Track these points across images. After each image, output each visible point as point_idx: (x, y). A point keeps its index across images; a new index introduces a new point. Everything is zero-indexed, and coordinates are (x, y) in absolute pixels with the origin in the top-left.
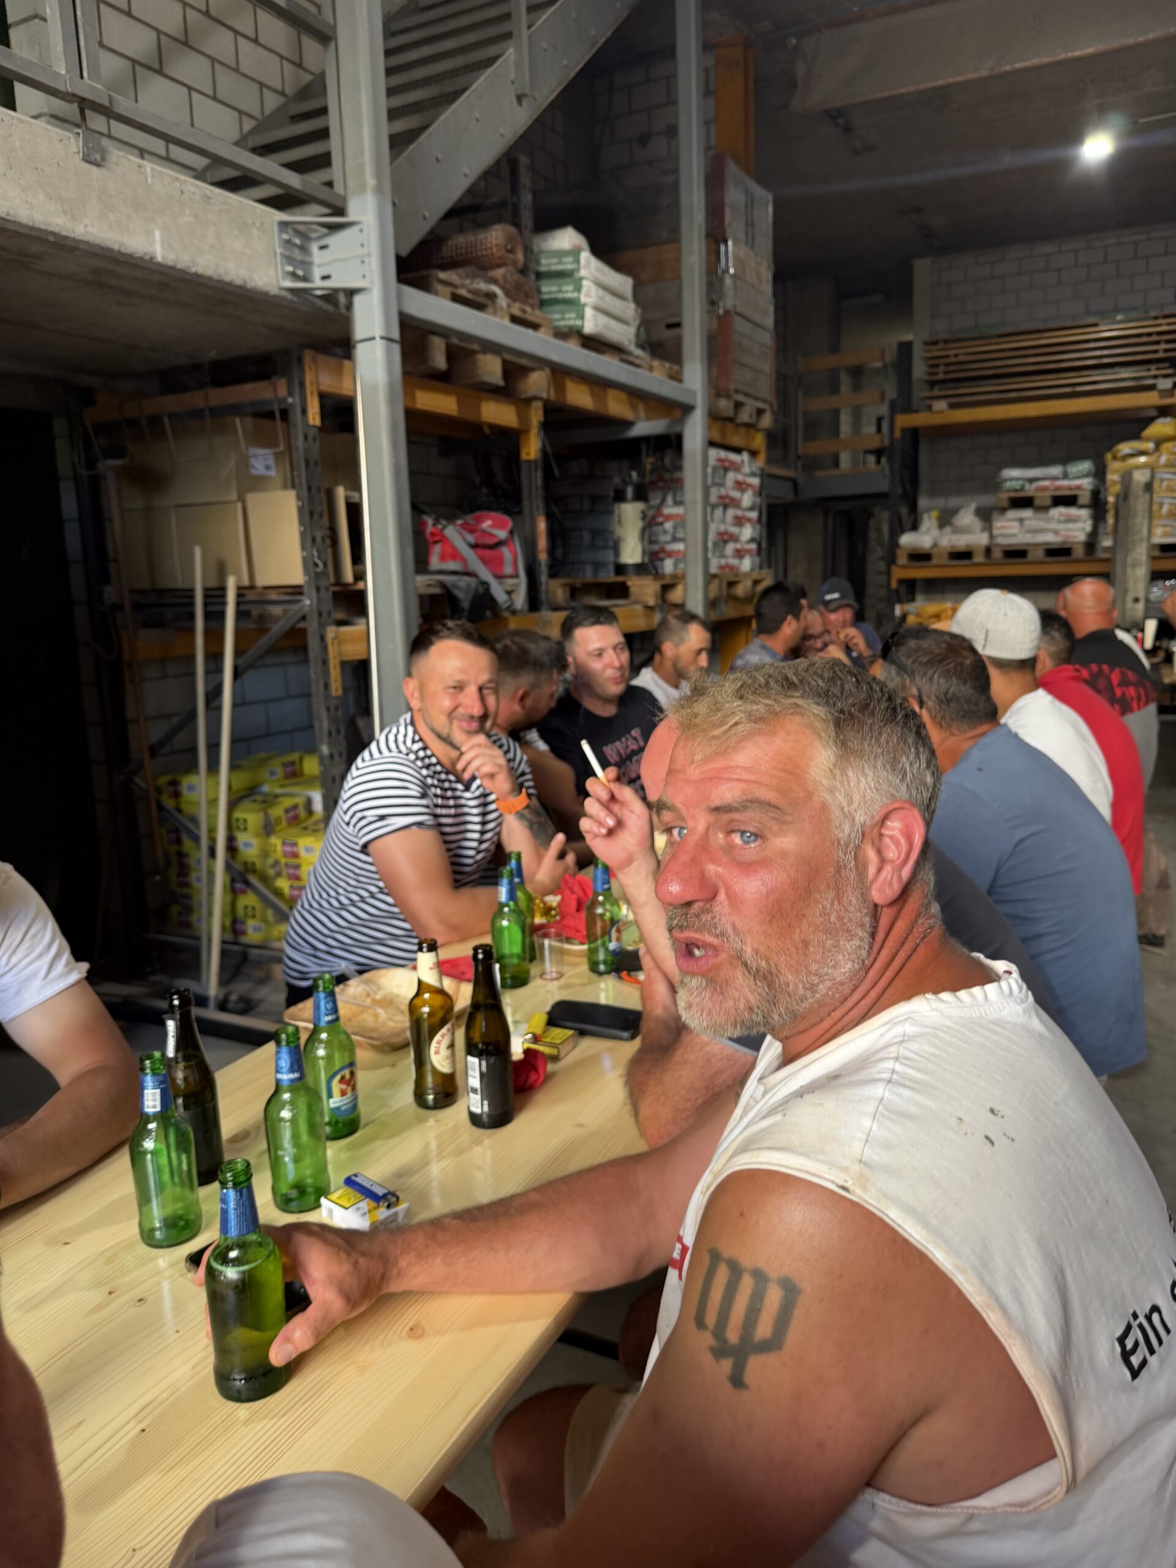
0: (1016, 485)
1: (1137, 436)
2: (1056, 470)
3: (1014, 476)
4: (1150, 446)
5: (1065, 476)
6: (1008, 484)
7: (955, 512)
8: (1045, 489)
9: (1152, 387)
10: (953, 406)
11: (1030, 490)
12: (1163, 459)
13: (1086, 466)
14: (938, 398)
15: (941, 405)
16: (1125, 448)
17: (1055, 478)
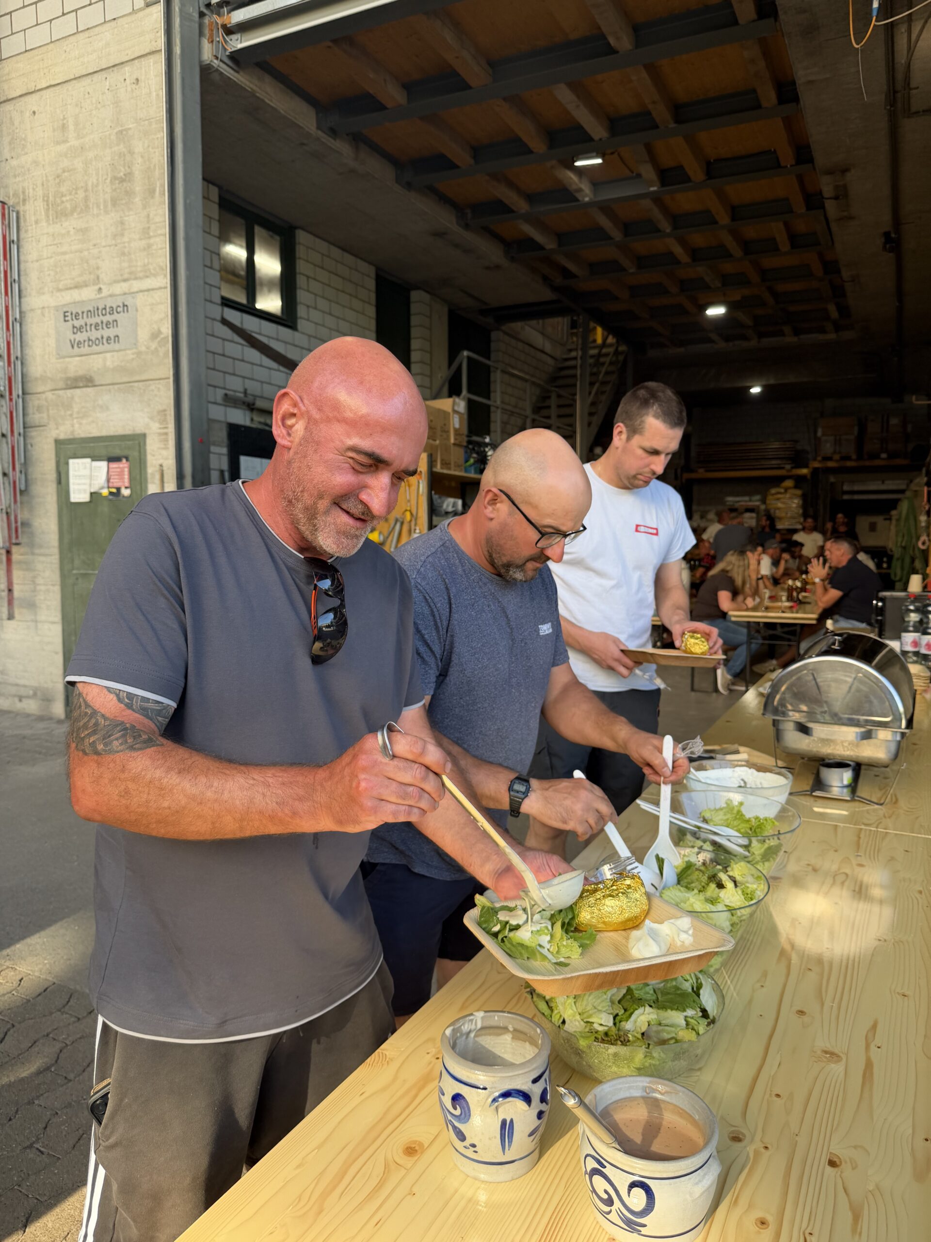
0: (731, 503)
1: (778, 486)
2: (747, 498)
3: (730, 499)
4: (782, 491)
5: (750, 501)
6: (728, 503)
7: (706, 512)
8: (742, 505)
9: (783, 468)
10: (707, 471)
11: (737, 505)
12: (788, 496)
13: (758, 497)
14: (700, 468)
15: (701, 470)
16: (773, 491)
17: (746, 501)
